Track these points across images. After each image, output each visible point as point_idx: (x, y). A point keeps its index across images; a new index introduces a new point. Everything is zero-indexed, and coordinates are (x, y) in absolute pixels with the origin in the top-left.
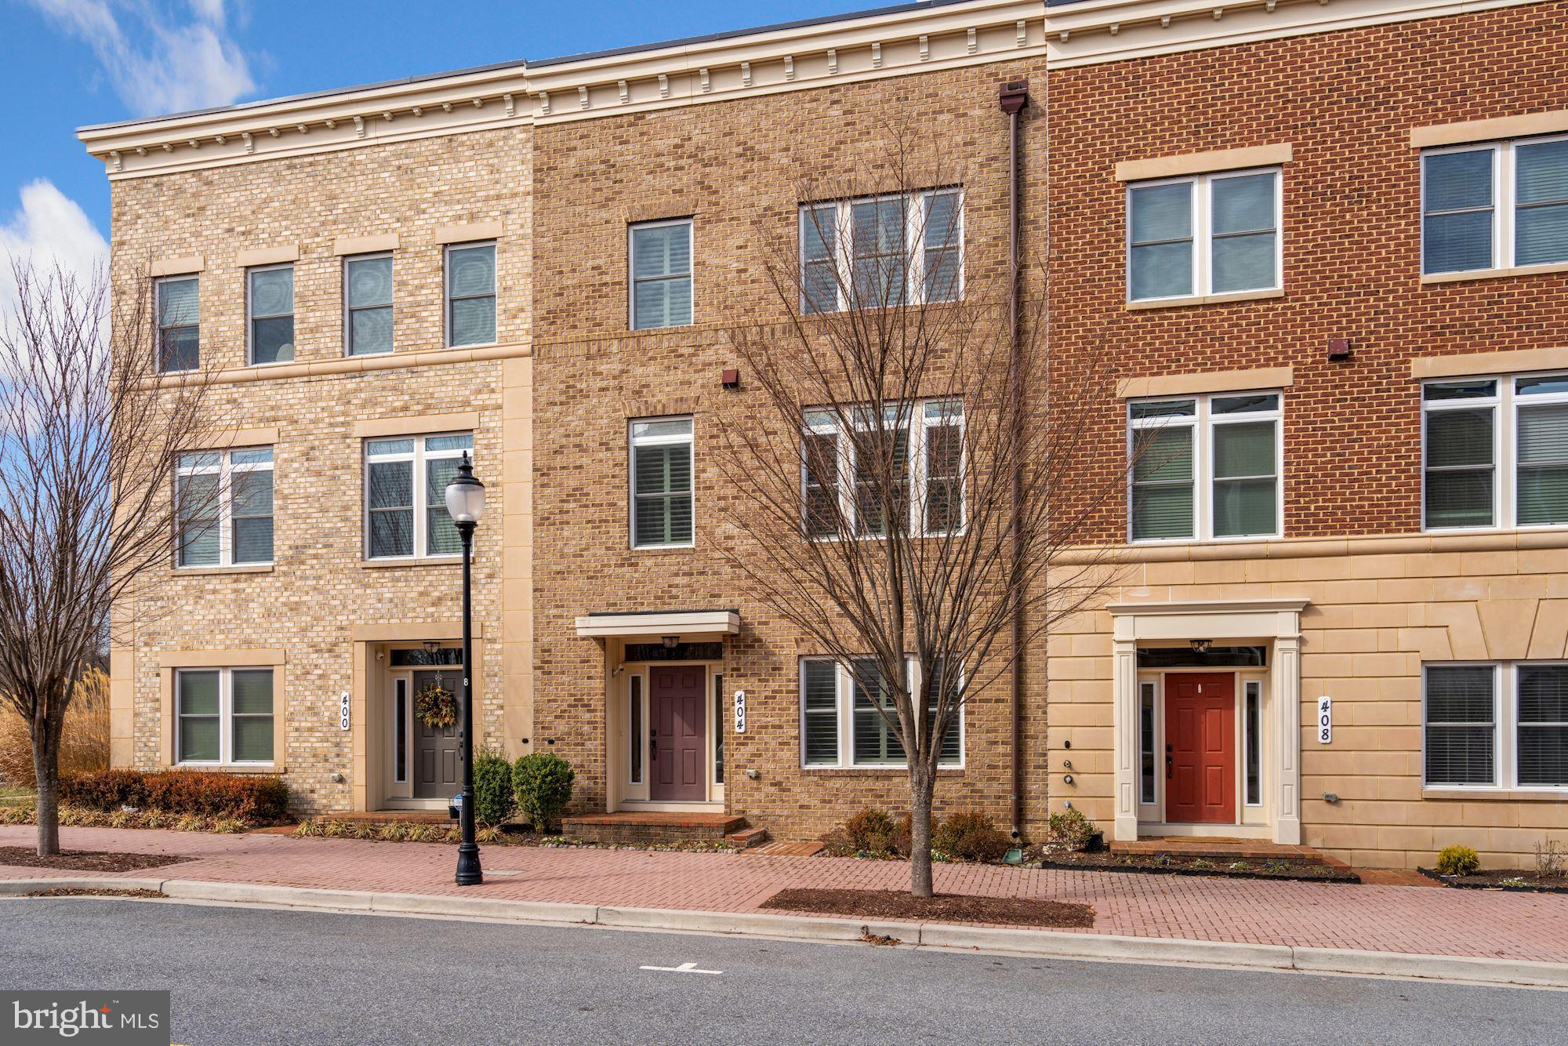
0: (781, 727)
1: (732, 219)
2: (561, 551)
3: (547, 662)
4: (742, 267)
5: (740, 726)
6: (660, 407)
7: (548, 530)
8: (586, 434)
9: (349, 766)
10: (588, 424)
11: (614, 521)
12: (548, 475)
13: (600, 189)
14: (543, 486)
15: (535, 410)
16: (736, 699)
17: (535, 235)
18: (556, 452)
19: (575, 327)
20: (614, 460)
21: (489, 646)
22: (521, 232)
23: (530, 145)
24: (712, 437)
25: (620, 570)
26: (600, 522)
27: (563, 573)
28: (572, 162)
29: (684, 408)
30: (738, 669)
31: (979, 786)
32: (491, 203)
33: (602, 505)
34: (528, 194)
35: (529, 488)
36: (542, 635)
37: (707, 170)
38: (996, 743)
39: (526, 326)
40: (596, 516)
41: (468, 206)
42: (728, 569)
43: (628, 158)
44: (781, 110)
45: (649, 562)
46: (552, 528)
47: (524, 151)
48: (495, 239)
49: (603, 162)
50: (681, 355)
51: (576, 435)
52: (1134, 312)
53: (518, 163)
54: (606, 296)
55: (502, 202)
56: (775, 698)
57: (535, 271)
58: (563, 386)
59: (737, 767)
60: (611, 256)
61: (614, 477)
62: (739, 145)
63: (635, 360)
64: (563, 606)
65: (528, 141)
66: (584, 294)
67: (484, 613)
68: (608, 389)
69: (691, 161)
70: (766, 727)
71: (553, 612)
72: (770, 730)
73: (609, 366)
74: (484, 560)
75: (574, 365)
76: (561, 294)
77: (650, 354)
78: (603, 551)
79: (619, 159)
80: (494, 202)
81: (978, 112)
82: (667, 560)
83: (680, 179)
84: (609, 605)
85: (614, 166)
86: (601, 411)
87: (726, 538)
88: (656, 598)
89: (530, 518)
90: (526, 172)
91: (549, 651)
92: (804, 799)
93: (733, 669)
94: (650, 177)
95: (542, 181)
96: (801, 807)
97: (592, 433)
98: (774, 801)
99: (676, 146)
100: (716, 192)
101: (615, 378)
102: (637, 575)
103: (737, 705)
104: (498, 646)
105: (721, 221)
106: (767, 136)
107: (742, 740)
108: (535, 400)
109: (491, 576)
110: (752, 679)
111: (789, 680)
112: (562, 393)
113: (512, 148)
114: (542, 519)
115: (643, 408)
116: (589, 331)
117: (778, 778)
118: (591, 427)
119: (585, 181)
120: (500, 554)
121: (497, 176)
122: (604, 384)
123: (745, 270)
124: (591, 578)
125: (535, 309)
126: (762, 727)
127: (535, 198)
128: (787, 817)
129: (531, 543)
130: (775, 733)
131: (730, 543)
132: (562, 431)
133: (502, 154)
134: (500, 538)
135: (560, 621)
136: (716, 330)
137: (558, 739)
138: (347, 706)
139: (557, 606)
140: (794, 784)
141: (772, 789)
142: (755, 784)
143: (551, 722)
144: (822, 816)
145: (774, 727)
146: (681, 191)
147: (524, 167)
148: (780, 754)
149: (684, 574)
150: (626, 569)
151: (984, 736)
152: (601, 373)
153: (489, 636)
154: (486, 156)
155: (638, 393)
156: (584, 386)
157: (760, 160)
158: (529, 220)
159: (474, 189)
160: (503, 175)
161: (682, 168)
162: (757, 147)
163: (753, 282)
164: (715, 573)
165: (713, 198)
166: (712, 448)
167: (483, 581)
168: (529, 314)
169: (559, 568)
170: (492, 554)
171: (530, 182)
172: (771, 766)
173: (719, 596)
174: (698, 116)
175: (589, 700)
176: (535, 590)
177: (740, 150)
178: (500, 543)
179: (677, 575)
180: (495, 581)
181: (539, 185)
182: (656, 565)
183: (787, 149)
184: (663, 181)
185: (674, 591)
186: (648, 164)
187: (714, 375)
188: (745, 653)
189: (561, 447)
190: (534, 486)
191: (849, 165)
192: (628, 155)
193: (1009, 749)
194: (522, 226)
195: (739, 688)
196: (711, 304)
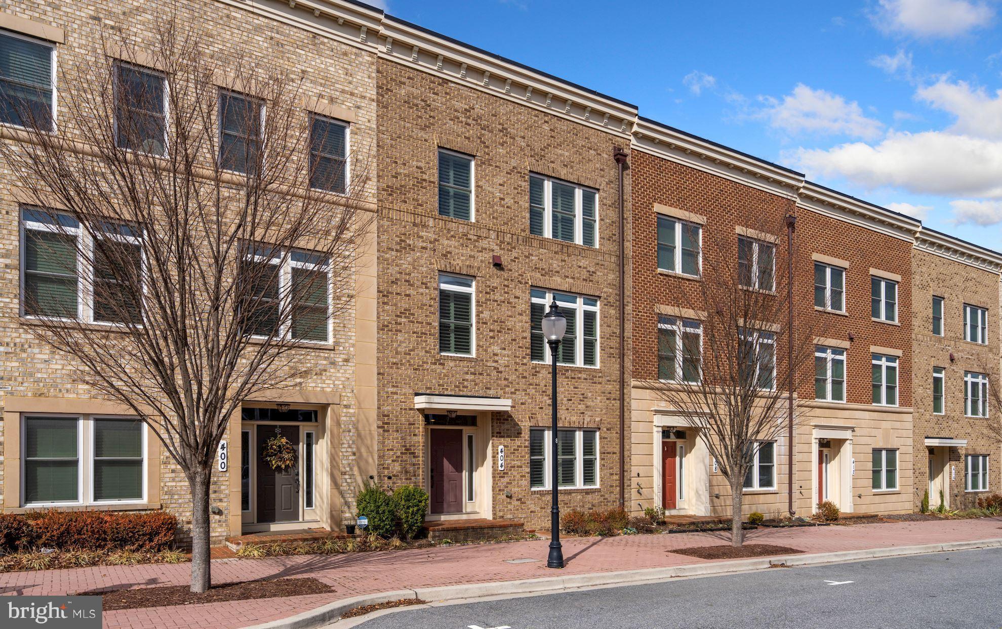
0: (521, 467)
1: (496, 166)
2: (396, 348)
3: (387, 423)
4: (502, 196)
5: (502, 466)
6: (458, 268)
7: (388, 334)
8: (412, 275)
9: (225, 500)
10: (414, 268)
11: (430, 335)
12: (388, 297)
13: (421, 117)
14: (384, 303)
15: (378, 251)
16: (499, 451)
17: (379, 131)
18: (392, 282)
19: (406, 202)
20: (430, 295)
21: (345, 410)
22: (368, 124)
23: (374, 67)
24: (486, 293)
25: (434, 367)
26: (422, 333)
27: (398, 364)
28: (403, 92)
29: (472, 272)
30: (500, 433)
31: (607, 496)
32: (346, 95)
33: (422, 323)
34: (373, 100)
35: (374, 303)
36: (384, 405)
37: (483, 132)
38: (612, 474)
39: (373, 191)
40: (419, 329)
41: (329, 91)
42: (496, 374)
43: (437, 104)
44: (520, 113)
45: (452, 364)
46: (390, 333)
47: (370, 70)
48: (349, 123)
49: (422, 100)
50: (470, 239)
51: (406, 274)
52: (661, 274)
53: (366, 76)
54: (425, 188)
55: (354, 98)
56: (518, 450)
57: (378, 155)
58: (398, 239)
59: (500, 490)
60: (428, 163)
61: (430, 306)
62: (500, 124)
63: (443, 234)
64: (397, 387)
65: (373, 64)
66: (411, 183)
67: (341, 387)
68: (426, 249)
69: (474, 122)
70: (514, 467)
71: (391, 390)
72: (516, 469)
73: (427, 234)
74: (341, 348)
75: (405, 227)
76: (397, 177)
77: (452, 233)
78: (423, 353)
79: (433, 103)
80: (348, 96)
81: (605, 156)
82: (462, 364)
83: (469, 131)
84: (427, 388)
85: (429, 106)
86: (422, 262)
87: (494, 354)
88: (456, 386)
89: (375, 324)
90: (371, 85)
91: (388, 416)
92: (533, 508)
93: (497, 433)
94: (452, 123)
95: (383, 96)
96: (531, 512)
97: (416, 275)
98: (518, 510)
99: (466, 110)
100: (488, 147)
101: (431, 242)
102: (444, 371)
103: (500, 454)
104: (351, 411)
105: (491, 165)
106: (514, 125)
107: (502, 475)
108: (378, 243)
109: (347, 360)
110: (507, 439)
111: (525, 440)
112: (397, 243)
113: (361, 63)
114: (384, 326)
115: (448, 266)
116: (415, 208)
117: (520, 496)
118: (416, 271)
119: (411, 108)
120: (353, 346)
121: (350, 78)
122: (424, 245)
123: (503, 199)
124: (416, 369)
125: (378, 181)
126: (512, 467)
127: (378, 105)
128: (525, 518)
129: (376, 341)
130: (518, 470)
131: (496, 358)
132: (397, 269)
133: (354, 65)
134: (354, 334)
135: (395, 397)
136: (489, 230)
137: (394, 476)
138: (225, 451)
139: (393, 386)
140: (528, 499)
141: (518, 503)
142: (508, 500)
143: (388, 464)
144: (541, 516)
145: (518, 467)
146: (468, 138)
147: (370, 81)
148: (520, 482)
149: (471, 373)
150: (437, 366)
151: (608, 471)
152: (422, 237)
153: (345, 403)
154: (343, 61)
155: (445, 256)
156: (411, 242)
157: (510, 138)
158: (374, 119)
159: (333, 81)
160: (355, 80)
161: (469, 125)
162: (509, 130)
163: (508, 207)
164: (488, 375)
165: (487, 150)
166: (486, 300)
167: (341, 364)
168: (375, 184)
169: (394, 360)
170: (347, 345)
171: (375, 93)
172: (516, 489)
173: (490, 389)
174: (478, 97)
175: (414, 450)
176: (379, 374)
177: (500, 127)
178: (353, 338)
179: (467, 373)
180: (349, 364)
181: (381, 98)
182: (456, 366)
183: (524, 138)
184: (459, 128)
185: (466, 383)
186: (450, 113)
187: (488, 256)
188: (504, 423)
189: (396, 279)
190: (378, 303)
191: (552, 159)
192: (438, 102)
193: (617, 477)
194: (369, 121)
195: (501, 444)
196: (486, 213)
